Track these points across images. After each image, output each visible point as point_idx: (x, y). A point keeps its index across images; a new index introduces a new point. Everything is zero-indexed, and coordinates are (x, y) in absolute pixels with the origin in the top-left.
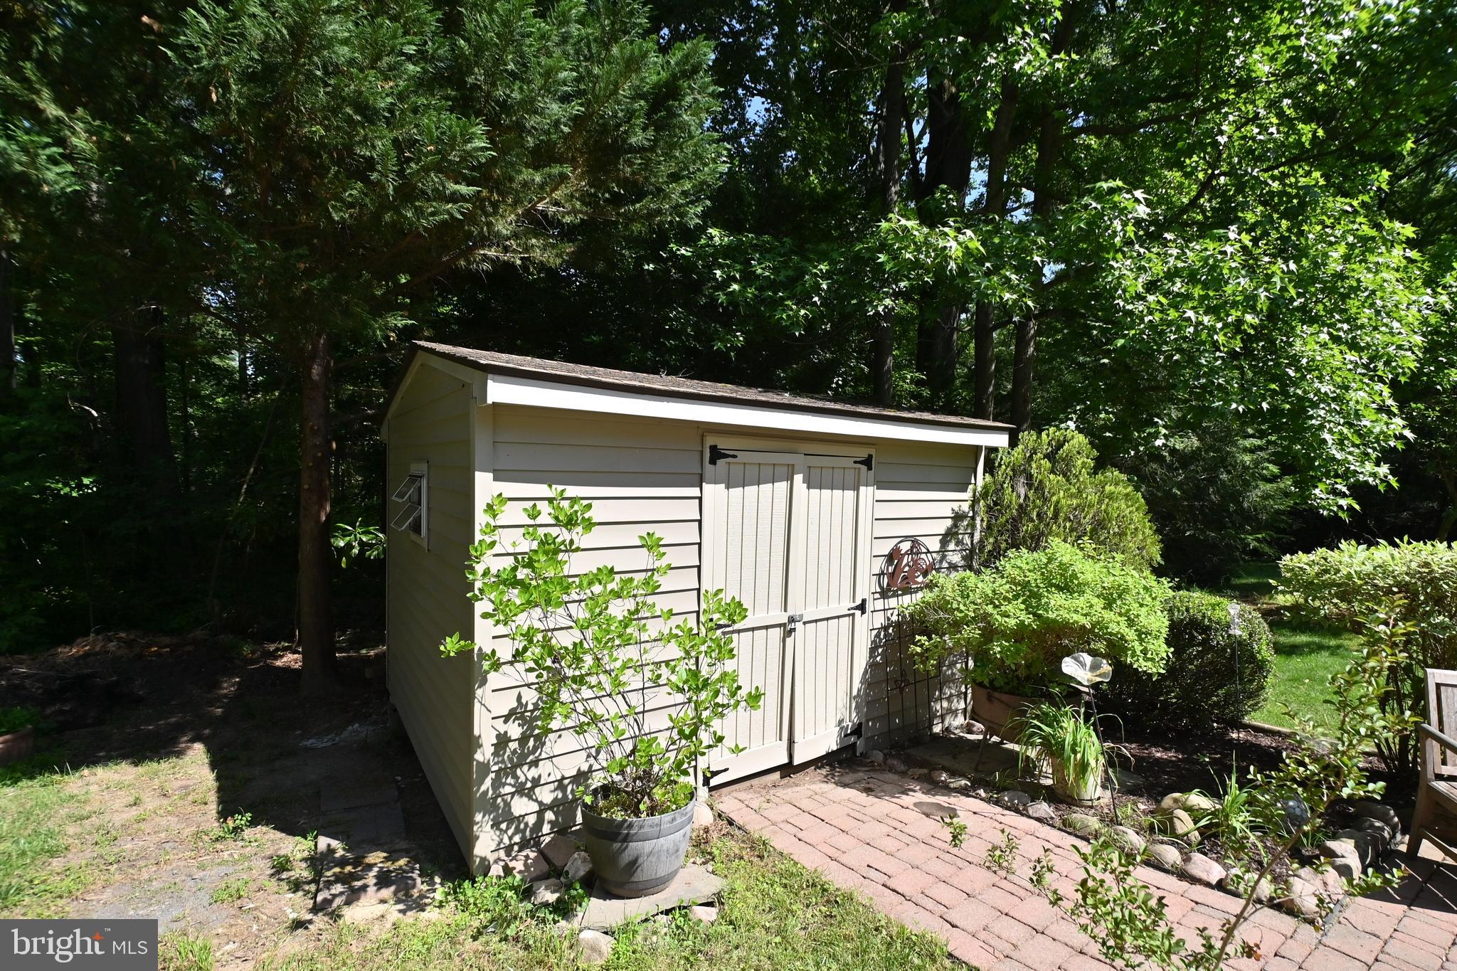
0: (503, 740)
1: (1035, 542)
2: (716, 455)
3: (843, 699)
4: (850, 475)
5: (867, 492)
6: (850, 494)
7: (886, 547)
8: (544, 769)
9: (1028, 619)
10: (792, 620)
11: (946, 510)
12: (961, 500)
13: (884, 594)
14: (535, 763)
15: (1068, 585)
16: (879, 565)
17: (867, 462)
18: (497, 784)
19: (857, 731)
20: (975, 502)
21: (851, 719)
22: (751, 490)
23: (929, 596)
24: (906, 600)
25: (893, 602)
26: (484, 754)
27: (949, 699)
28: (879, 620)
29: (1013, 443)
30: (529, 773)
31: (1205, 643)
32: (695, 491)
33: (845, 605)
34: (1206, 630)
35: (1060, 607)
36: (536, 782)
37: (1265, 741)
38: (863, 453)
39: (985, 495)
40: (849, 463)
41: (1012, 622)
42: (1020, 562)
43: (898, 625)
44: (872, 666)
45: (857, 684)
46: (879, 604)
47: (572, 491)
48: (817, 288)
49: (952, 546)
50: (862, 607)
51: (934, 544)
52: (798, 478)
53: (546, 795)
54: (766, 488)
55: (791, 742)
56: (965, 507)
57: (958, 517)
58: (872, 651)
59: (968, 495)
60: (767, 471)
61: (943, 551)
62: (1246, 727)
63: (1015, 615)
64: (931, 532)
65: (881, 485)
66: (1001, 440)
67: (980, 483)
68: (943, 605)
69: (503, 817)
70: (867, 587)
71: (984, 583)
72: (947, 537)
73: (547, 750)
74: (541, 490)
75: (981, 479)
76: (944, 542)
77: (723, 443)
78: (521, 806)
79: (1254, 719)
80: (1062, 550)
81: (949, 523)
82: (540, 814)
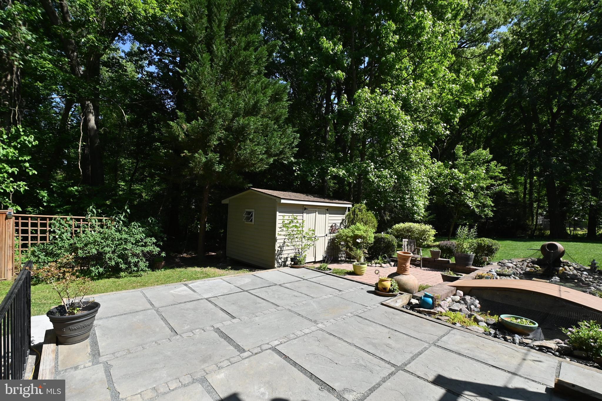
0: (278, 251)
1: (355, 224)
2: (305, 209)
3: (323, 252)
4: (325, 212)
5: (327, 215)
6: (325, 215)
7: (330, 225)
8: (282, 256)
9: (353, 235)
10: (316, 236)
11: (341, 218)
12: (343, 217)
13: (330, 233)
14: (281, 255)
15: (358, 229)
16: (329, 228)
17: (327, 210)
18: (277, 257)
19: (326, 257)
20: (346, 217)
21: (325, 255)
22: (310, 214)
23: (338, 234)
24: (334, 235)
25: (332, 235)
26: (276, 252)
27: (342, 254)
28: (329, 238)
29: (353, 206)
30: (281, 256)
31: (384, 241)
32: (302, 215)
33: (324, 235)
34: (384, 239)
35: (357, 232)
36: (282, 258)
37: (395, 259)
38: (327, 208)
39: (348, 215)
40: (325, 210)
41: (350, 235)
42: (353, 226)
43: (333, 239)
44: (328, 246)
45: (326, 249)
46: (329, 235)
47: (294, 215)
48: (315, 173)
49: (342, 225)
50: (326, 235)
51: (339, 225)
52: (317, 213)
53: (283, 260)
54: (312, 214)
55: (315, 257)
56: (344, 218)
57: (343, 220)
58: (328, 243)
59: (345, 216)
60: (312, 211)
61: (340, 226)
62: (393, 258)
63: (351, 234)
64: (338, 222)
65: (330, 214)
66: (350, 206)
67: (347, 214)
68: (340, 234)
69: (278, 262)
70: (327, 232)
71: (346, 231)
72: (341, 223)
73: (283, 253)
74: (291, 215)
75: (347, 213)
76: (341, 224)
77: (306, 207)
78: (280, 261)
79: (393, 256)
80: (358, 224)
81: (341, 221)
82: (282, 262)
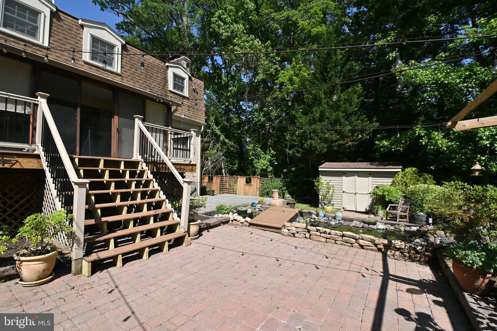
2: (344, 174)
3: (367, 205)
5: (370, 178)
6: (367, 178)
7: (375, 186)
10: (356, 193)
16: (373, 188)
17: (370, 174)
18: (321, 201)
21: (368, 209)
33: (367, 193)
40: (366, 174)
50: (370, 193)
55: (356, 208)
65: (373, 177)
66: (400, 170)
